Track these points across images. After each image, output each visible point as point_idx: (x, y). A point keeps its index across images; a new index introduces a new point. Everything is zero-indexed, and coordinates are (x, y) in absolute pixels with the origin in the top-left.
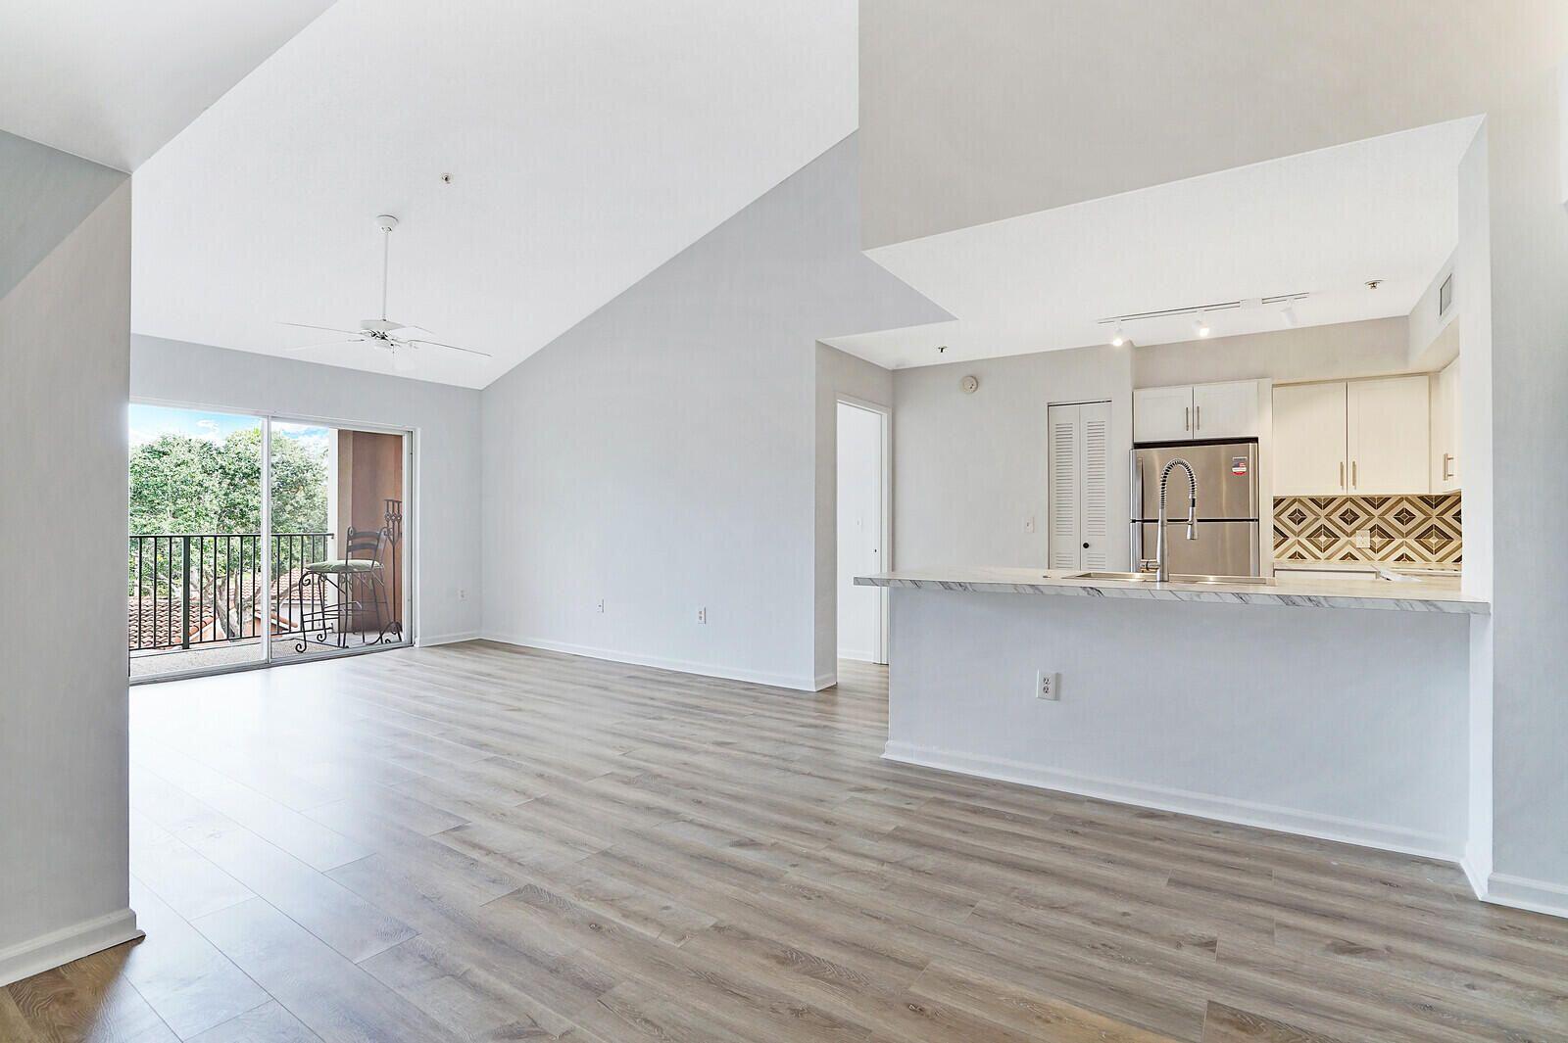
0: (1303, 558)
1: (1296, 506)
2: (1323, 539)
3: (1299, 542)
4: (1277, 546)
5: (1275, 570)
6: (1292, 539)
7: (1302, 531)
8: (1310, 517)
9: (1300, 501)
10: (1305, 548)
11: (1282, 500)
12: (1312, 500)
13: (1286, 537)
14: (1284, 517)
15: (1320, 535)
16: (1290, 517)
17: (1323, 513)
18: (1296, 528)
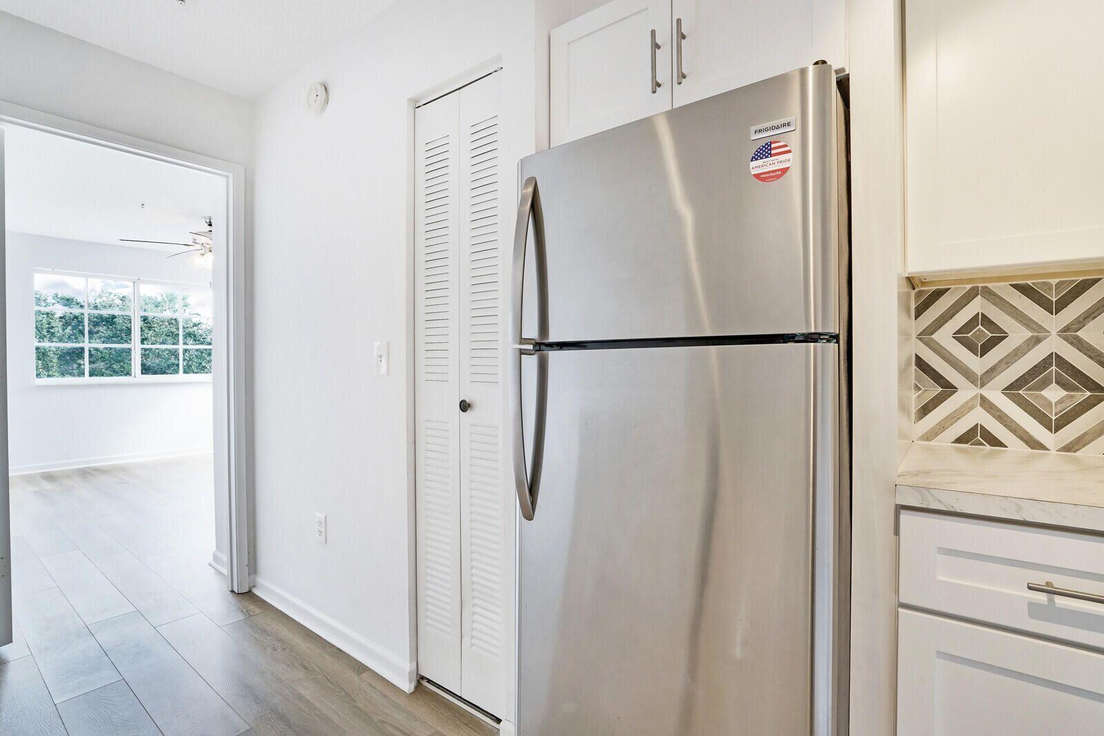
0: (995, 442)
1: (976, 306)
2: (1054, 393)
3: (985, 402)
4: (925, 410)
5: (900, 508)
6: (965, 392)
7: (991, 372)
8: (1017, 335)
9: (989, 294)
10: (1002, 418)
11: (938, 294)
12: (1025, 290)
13: (949, 389)
14: (944, 336)
15: (1045, 384)
16: (961, 336)
17: (1054, 323)
18: (977, 364)
